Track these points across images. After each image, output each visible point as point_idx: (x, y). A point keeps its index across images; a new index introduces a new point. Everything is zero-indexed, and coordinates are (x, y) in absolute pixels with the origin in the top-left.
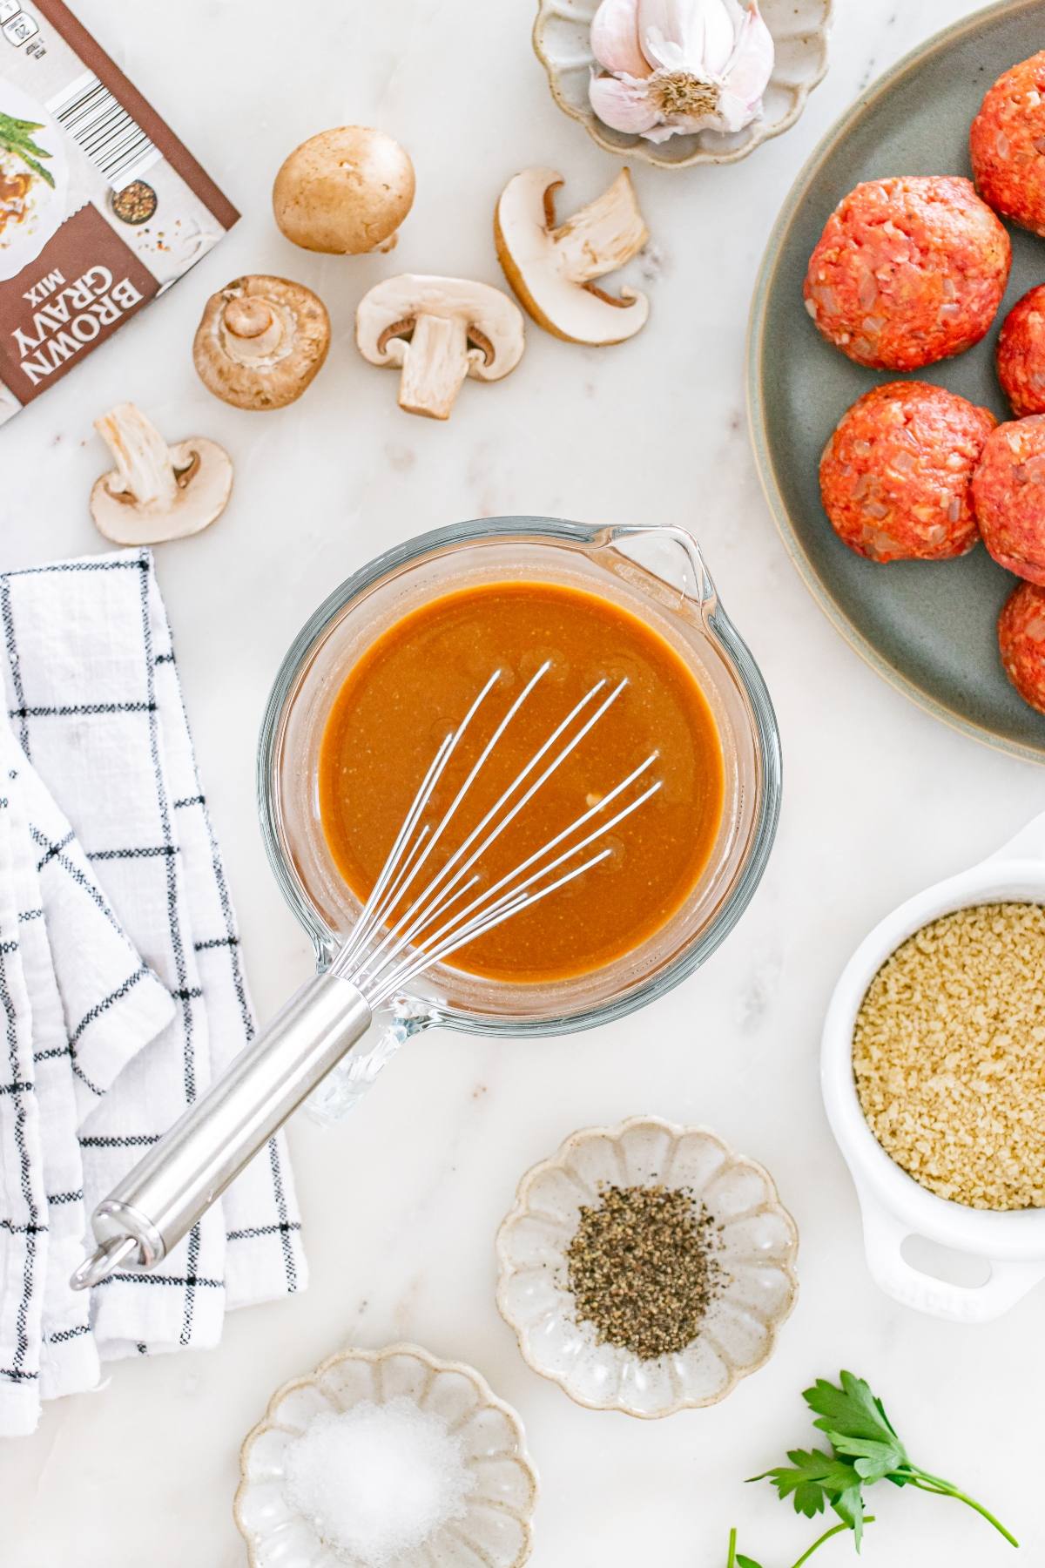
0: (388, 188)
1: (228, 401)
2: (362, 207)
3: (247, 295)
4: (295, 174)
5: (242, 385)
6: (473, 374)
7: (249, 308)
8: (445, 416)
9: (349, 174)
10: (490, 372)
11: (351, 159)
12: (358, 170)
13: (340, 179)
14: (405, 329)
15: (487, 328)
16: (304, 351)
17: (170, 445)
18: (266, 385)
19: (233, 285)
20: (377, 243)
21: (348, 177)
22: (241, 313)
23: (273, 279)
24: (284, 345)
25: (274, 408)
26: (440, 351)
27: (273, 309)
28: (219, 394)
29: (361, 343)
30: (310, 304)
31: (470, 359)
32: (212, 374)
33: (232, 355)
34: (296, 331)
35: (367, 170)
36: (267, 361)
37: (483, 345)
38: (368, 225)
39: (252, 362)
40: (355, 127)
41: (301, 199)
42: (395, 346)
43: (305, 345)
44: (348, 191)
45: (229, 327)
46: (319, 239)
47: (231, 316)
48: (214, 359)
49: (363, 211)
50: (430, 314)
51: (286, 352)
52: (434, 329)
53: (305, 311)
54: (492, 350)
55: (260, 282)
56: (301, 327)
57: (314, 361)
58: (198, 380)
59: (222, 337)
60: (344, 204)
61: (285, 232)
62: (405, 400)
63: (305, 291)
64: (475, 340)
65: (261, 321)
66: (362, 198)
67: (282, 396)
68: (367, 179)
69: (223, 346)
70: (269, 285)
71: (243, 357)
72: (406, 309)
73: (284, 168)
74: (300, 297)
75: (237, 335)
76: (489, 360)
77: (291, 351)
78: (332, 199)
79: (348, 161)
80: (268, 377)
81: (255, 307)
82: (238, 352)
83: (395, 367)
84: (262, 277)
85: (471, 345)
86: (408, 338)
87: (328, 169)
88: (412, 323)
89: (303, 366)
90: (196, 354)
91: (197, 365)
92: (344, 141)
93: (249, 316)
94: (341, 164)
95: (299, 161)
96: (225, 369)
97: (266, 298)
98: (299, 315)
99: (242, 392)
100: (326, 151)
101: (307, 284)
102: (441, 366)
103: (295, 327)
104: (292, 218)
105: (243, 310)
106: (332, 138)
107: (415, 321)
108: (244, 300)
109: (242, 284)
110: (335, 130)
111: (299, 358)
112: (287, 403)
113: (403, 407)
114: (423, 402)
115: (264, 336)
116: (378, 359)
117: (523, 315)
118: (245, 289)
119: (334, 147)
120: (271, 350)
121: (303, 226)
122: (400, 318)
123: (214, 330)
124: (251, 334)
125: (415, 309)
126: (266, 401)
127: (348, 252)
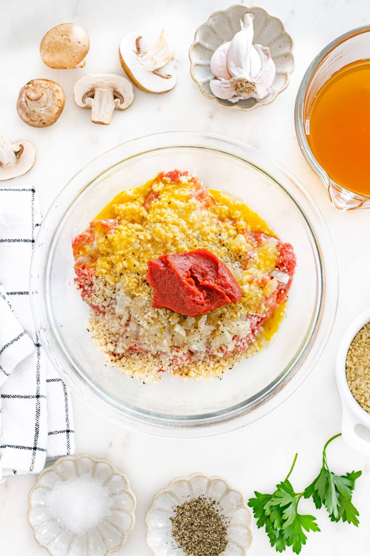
0: (80, 43)
1: (31, 125)
2: (71, 50)
4: (47, 42)
5: (35, 118)
6: (117, 108)
7: (35, 90)
8: (108, 123)
9: (65, 39)
10: (123, 106)
11: (66, 33)
12: (68, 37)
13: (62, 41)
14: (91, 94)
15: (120, 90)
16: (56, 104)
17: (12, 144)
18: (44, 118)
19: (29, 83)
20: (78, 63)
21: (65, 40)
22: (32, 92)
23: (42, 80)
24: (49, 103)
25: (48, 126)
26: (105, 100)
27: (43, 90)
28: (27, 123)
29: (76, 101)
30: (57, 87)
31: (115, 102)
32: (24, 116)
33: (30, 108)
34: (53, 97)
35: (72, 37)
36: (43, 109)
37: (119, 97)
38: (74, 57)
39: (38, 110)
40: (66, 23)
41: (50, 50)
42: (88, 100)
43: (56, 101)
44: (65, 45)
45: (28, 97)
46: (57, 64)
47: (28, 93)
48: (24, 110)
49: (72, 52)
50: (99, 87)
51: (49, 105)
52: (102, 92)
53: (55, 90)
54: (123, 98)
55: (38, 81)
56: (54, 95)
57: (60, 107)
58: (20, 119)
59: (26, 102)
60: (65, 49)
61: (45, 63)
62: (93, 119)
63: (54, 83)
64: (116, 95)
65: (39, 94)
66: (71, 47)
67: (49, 121)
68: (71, 40)
69: (27, 105)
70: (41, 82)
71: (34, 108)
72: (91, 87)
73: (43, 40)
74: (53, 85)
75: (31, 100)
76: (122, 102)
77: (51, 104)
78: (60, 48)
79: (65, 35)
80: (44, 115)
81: (37, 89)
82: (32, 106)
83: (89, 108)
84: (39, 79)
85: (115, 97)
86: (93, 97)
87: (58, 38)
88: (93, 92)
89: (56, 110)
90: (18, 109)
91: (18, 113)
92: (63, 28)
93: (35, 93)
94: (62, 36)
95: (48, 37)
96: (28, 113)
97: (40, 87)
98: (53, 91)
99: (35, 121)
100: (57, 32)
101: (55, 81)
102: (105, 106)
103: (52, 96)
104: (47, 58)
105: (33, 91)
106: (59, 28)
107: (94, 91)
108: (33, 87)
109: (31, 82)
110: (60, 25)
111: (54, 107)
112: (52, 124)
113: (93, 122)
114: (100, 119)
115: (41, 99)
116: (83, 106)
117: (133, 86)
118: (33, 84)
119: (59, 31)
120: (44, 105)
121: (51, 60)
122: (89, 90)
123: (23, 100)
124: (36, 99)
125: (94, 86)
126: (44, 123)
127: (68, 68)
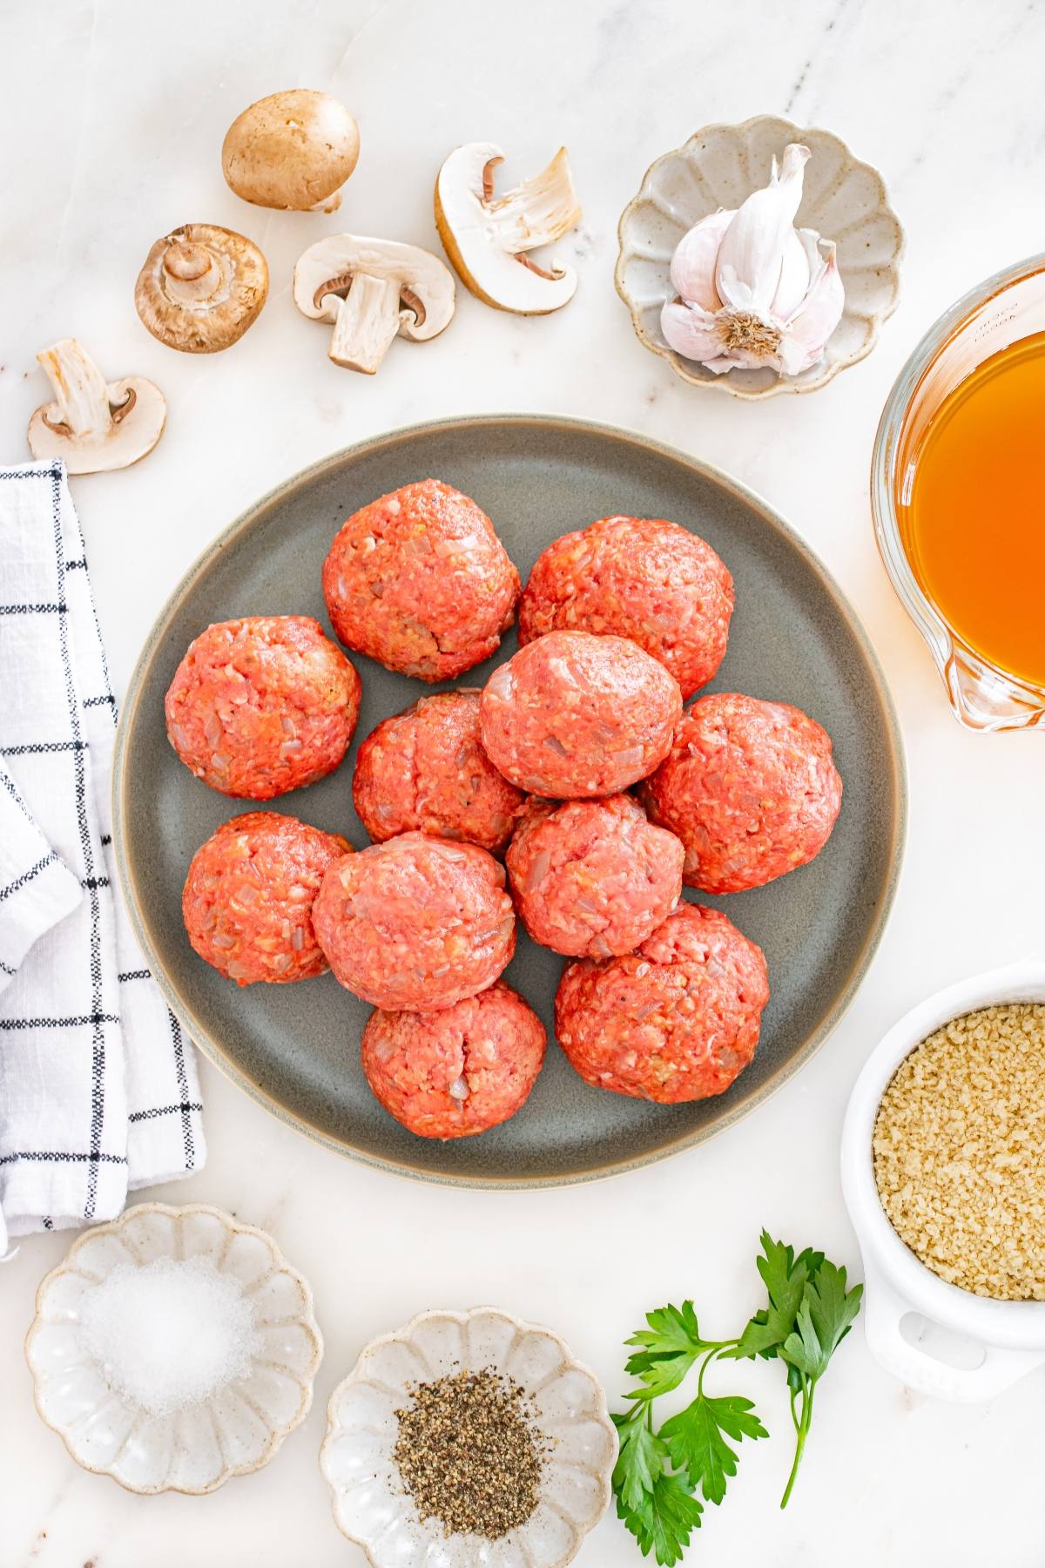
0: (330, 147)
1: (164, 341)
2: (304, 164)
3: (189, 240)
4: (244, 130)
5: (179, 326)
6: (403, 334)
7: (189, 252)
8: (373, 371)
9: (293, 132)
10: (419, 333)
11: (299, 117)
12: (303, 129)
13: (285, 136)
14: (341, 286)
15: (420, 290)
16: (240, 298)
17: (108, 383)
18: (202, 328)
19: (178, 232)
20: (319, 200)
21: (293, 135)
22: (181, 256)
23: (216, 228)
24: (222, 291)
25: (209, 352)
26: (375, 308)
27: (214, 256)
28: (156, 334)
29: (298, 297)
30: (251, 254)
31: (401, 318)
32: (151, 315)
33: (170, 297)
34: (235, 278)
35: (312, 130)
36: (204, 305)
37: (415, 307)
38: (309, 182)
39: (190, 305)
40: (305, 90)
41: (248, 153)
42: (331, 301)
43: (242, 292)
44: (291, 147)
45: (168, 268)
46: (262, 192)
47: (171, 259)
48: (153, 299)
49: (305, 167)
50: (365, 273)
51: (222, 298)
52: (369, 287)
53: (244, 260)
54: (424, 311)
55: (203, 230)
56: (239, 274)
57: (250, 308)
58: (139, 321)
59: (163, 280)
60: (287, 159)
61: (231, 184)
62: (334, 353)
63: (246, 241)
64: (408, 301)
65: (199, 265)
66: (305, 155)
67: (216, 340)
68: (310, 136)
69: (164, 288)
70: (211, 233)
71: (181, 300)
72: (344, 267)
73: (235, 125)
74: (240, 246)
75: (176, 277)
76: (419, 321)
77: (228, 297)
78: (276, 154)
79: (294, 120)
80: (203, 321)
81: (195, 252)
82: (176, 293)
83: (328, 322)
84: (207, 226)
85: (403, 306)
86: (344, 295)
87: (275, 126)
88: (348, 281)
89: (239, 312)
90: (137, 294)
91: (138, 304)
92: (293, 102)
93: (188, 260)
94: (288, 123)
95: (249, 118)
96: (164, 309)
97: (207, 246)
98: (238, 263)
99: (178, 333)
100: (276, 110)
101: (249, 236)
102: (373, 324)
103: (233, 275)
104: (235, 172)
105: (184, 254)
106: (282, 99)
107: (351, 279)
108: (186, 245)
109: (186, 230)
110: (286, 93)
111: (235, 304)
112: (221, 347)
113: (333, 359)
114: (352, 356)
115: (202, 280)
116: (314, 313)
117: (455, 280)
118: (188, 235)
119: (282, 107)
120: (209, 294)
121: (248, 179)
122: (337, 276)
123: (156, 272)
124: (190, 277)
125: (352, 267)
126: (201, 344)
127: (289, 207)
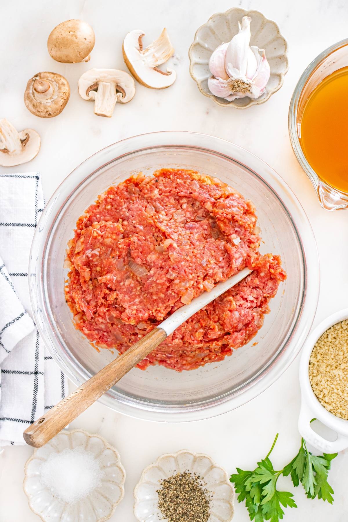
0: (86, 39)
1: (37, 115)
2: (77, 46)
3: (41, 78)
4: (54, 37)
5: (41, 109)
6: (119, 101)
7: (42, 83)
8: (110, 116)
9: (72, 35)
10: (124, 100)
11: (73, 30)
12: (75, 34)
13: (69, 37)
14: (95, 87)
15: (122, 85)
16: (61, 96)
17: (19, 132)
18: (49, 109)
19: (36, 76)
20: (84, 58)
21: (72, 36)
22: (39, 85)
23: (49, 73)
24: (54, 95)
25: (53, 117)
26: (107, 94)
27: (50, 83)
28: (34, 113)
29: (80, 93)
30: (63, 80)
31: (117, 96)
32: (31, 107)
33: (37, 99)
34: (58, 90)
35: (78, 34)
36: (49, 101)
37: (122, 91)
38: (80, 52)
39: (44, 101)
40: (73, 20)
41: (57, 45)
42: (92, 93)
43: (61, 94)
44: (72, 41)
45: (35, 90)
46: (64, 58)
47: (36, 86)
48: (31, 101)
49: (78, 47)
50: (102, 81)
51: (55, 97)
52: (105, 86)
53: (61, 83)
54: (125, 92)
55: (45, 74)
56: (60, 88)
57: (65, 100)
58: (27, 109)
59: (33, 93)
60: (71, 45)
61: (52, 57)
62: (96, 111)
63: (60, 76)
64: (119, 90)
65: (46, 87)
66: (77, 43)
68: (78, 36)
69: (34, 96)
70: (48, 75)
71: (41, 100)
72: (95, 81)
73: (51, 35)
74: (59, 78)
75: (38, 92)
76: (124, 96)
77: (57, 97)
78: (67, 44)
79: (72, 31)
80: (50, 106)
81: (44, 82)
82: (39, 97)
83: (92, 101)
84: (46, 72)
85: (117, 91)
86: (96, 90)
87: (65, 34)
88: (97, 85)
89: (62, 102)
90: (25, 100)
91: (26, 104)
92: (70, 25)
93: (42, 86)
94: (70, 32)
95: (55, 32)
96: (35, 104)
97: (47, 79)
98: (59, 84)
99: (41, 112)
100: (65, 28)
101: (61, 74)
102: (108, 99)
103: (58, 88)
104: (54, 52)
105: (40, 84)
106: (66, 24)
107: (98, 84)
108: (40, 80)
109: (39, 75)
110: (67, 21)
111: (60, 99)
112: (57, 115)
113: (96, 114)
114: (102, 112)
115: (47, 92)
116: (87, 98)
117: (134, 80)
118: (40, 77)
119: (67, 27)
120: (50, 97)
121: (58, 54)
122: (93, 84)
123: (31, 91)
124: (43, 92)
125: (98, 80)
126: (50, 114)
127: (74, 62)
